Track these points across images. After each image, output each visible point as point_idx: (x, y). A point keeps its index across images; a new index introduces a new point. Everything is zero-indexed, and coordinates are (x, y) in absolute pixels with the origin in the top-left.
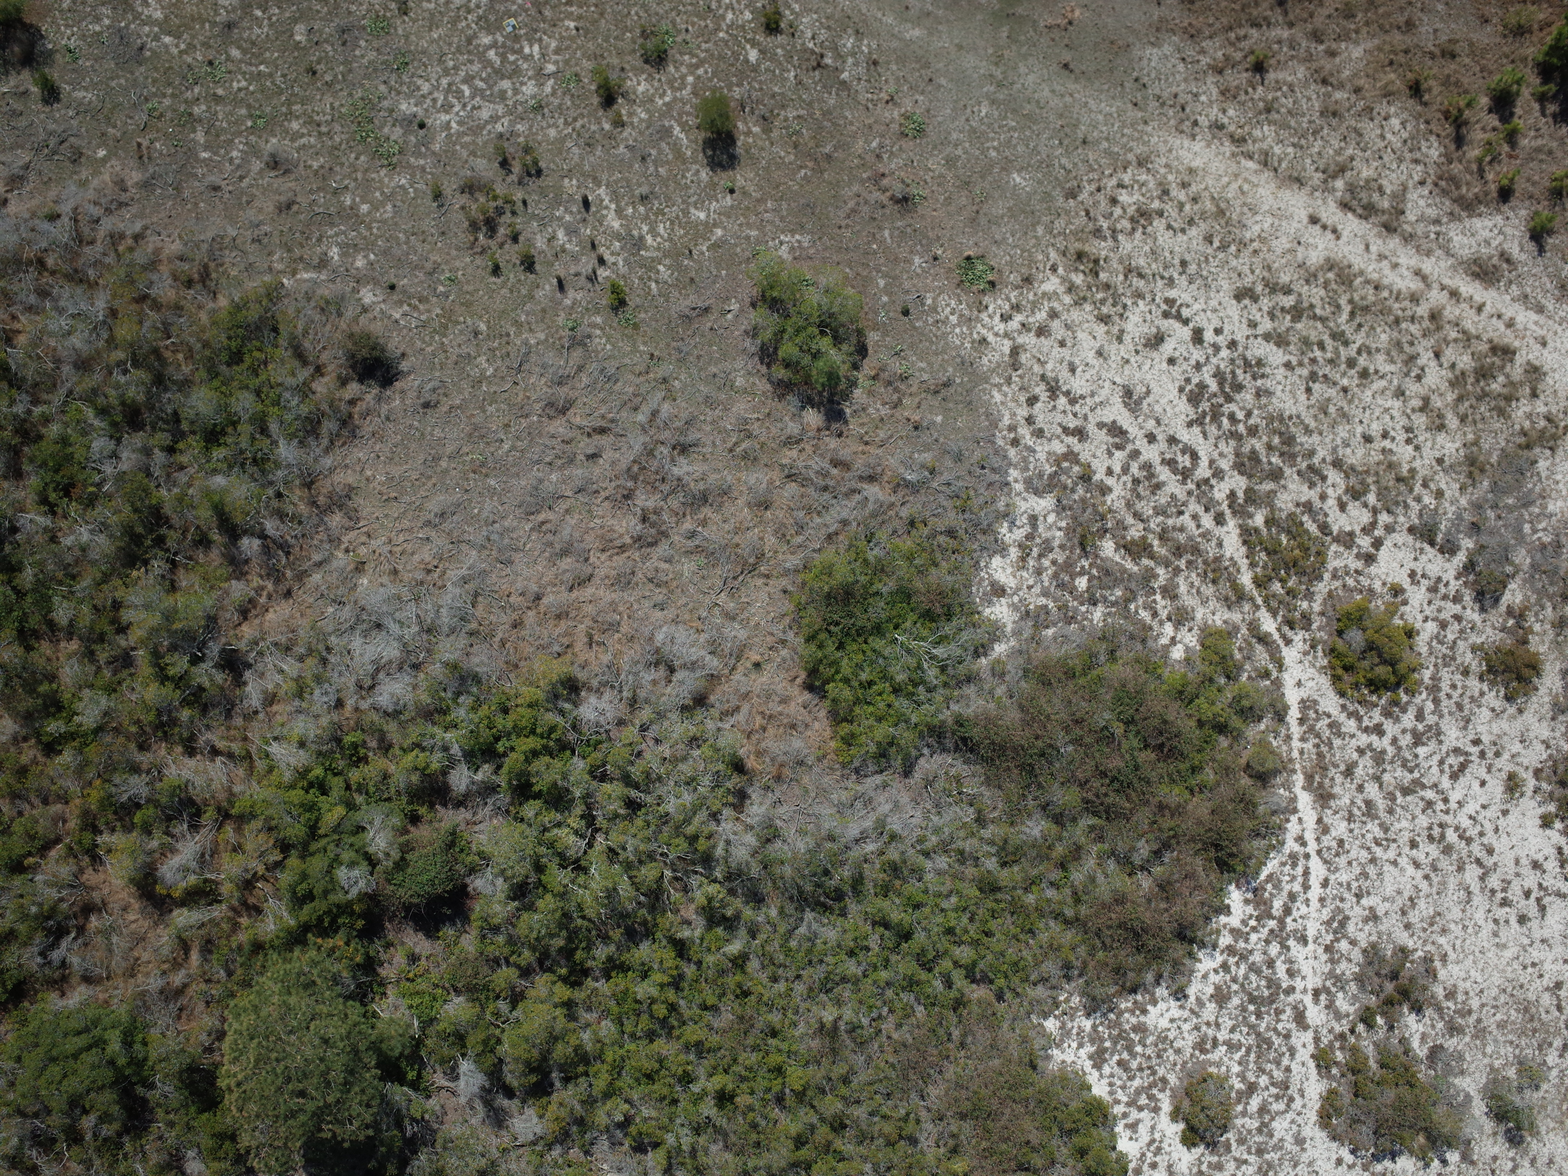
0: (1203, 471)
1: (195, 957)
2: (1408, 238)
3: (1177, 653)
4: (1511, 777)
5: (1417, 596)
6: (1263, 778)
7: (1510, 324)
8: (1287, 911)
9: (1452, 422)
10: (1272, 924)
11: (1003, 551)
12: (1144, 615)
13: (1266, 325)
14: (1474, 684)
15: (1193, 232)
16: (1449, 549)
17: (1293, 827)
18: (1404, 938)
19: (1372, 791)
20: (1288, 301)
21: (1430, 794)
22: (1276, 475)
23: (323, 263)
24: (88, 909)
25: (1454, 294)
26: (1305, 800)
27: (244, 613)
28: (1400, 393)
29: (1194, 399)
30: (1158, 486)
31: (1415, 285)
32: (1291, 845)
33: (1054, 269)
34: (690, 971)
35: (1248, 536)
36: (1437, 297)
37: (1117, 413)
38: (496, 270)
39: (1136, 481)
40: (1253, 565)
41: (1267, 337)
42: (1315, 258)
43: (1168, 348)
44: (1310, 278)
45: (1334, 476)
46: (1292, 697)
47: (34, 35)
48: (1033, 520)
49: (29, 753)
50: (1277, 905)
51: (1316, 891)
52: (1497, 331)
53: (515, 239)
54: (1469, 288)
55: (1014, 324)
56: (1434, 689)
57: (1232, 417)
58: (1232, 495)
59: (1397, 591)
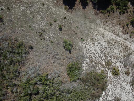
0: (101, 57)
1: (16, 97)
2: (119, 37)
3: (99, 72)
4: (127, 82)
5: (119, 67)
6: (106, 83)
7: (128, 44)
8: (108, 94)
9: (123, 52)
10: (107, 95)
11: (84, 63)
12: (96, 69)
13: (107, 44)
14: (124, 75)
15: (101, 36)
16: (122, 63)
17: (109, 87)
18: (118, 96)
19: (115, 83)
20: (109, 42)
21: (120, 84)
22: (108, 57)
23: (27, 39)
24: (7, 93)
25: (123, 41)
26: (110, 84)
27: (20, 69)
28: (118, 50)
29: (101, 50)
30: (98, 58)
31: (120, 41)
32: (108, 88)
33: (89, 39)
34: (58, 99)
35: (105, 62)
36: (121, 42)
37: (94, 52)
38: (41, 40)
39: (96, 57)
40: (105, 64)
41: (107, 45)
42: (111, 38)
43: (99, 46)
44: (111, 40)
45: (112, 57)
46: (109, 76)
47: (2, 19)
48: (87, 61)
49: (2, 80)
50: (107, 93)
51: (110, 92)
52: (126, 44)
53: (43, 37)
54: (124, 41)
55: (85, 44)
56: (121, 75)
57: (104, 52)
58: (104, 59)
59: (118, 67)
